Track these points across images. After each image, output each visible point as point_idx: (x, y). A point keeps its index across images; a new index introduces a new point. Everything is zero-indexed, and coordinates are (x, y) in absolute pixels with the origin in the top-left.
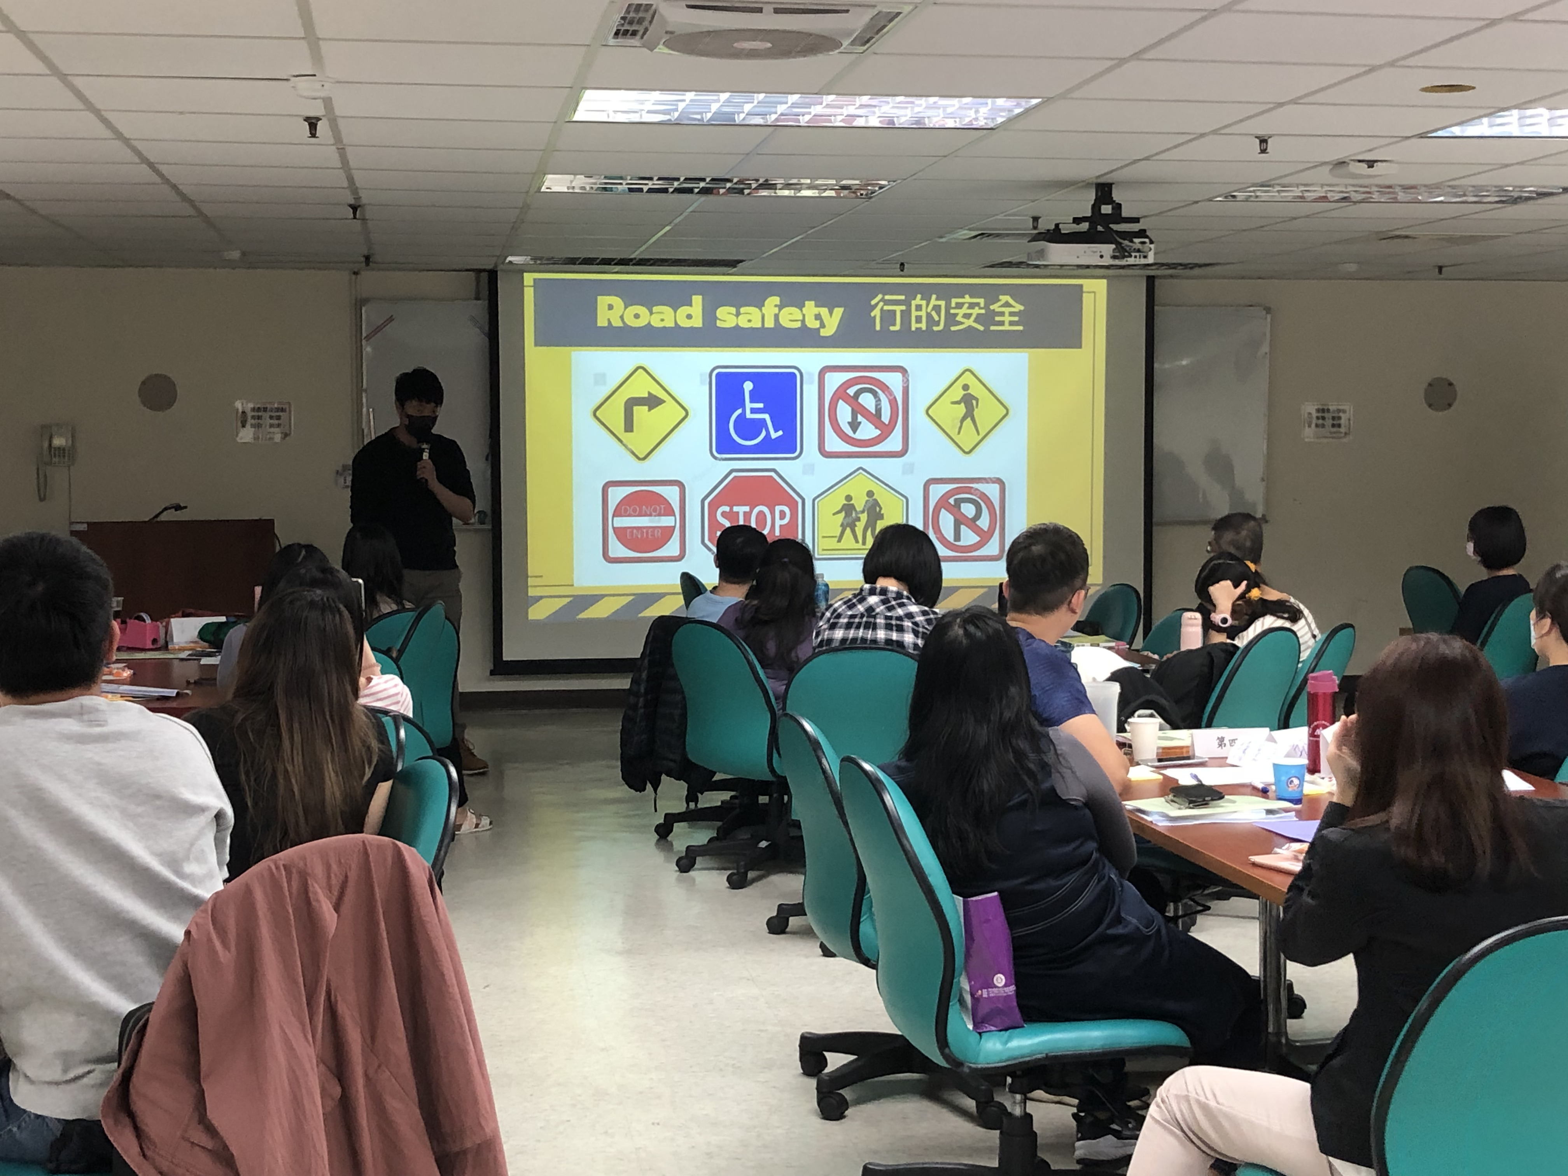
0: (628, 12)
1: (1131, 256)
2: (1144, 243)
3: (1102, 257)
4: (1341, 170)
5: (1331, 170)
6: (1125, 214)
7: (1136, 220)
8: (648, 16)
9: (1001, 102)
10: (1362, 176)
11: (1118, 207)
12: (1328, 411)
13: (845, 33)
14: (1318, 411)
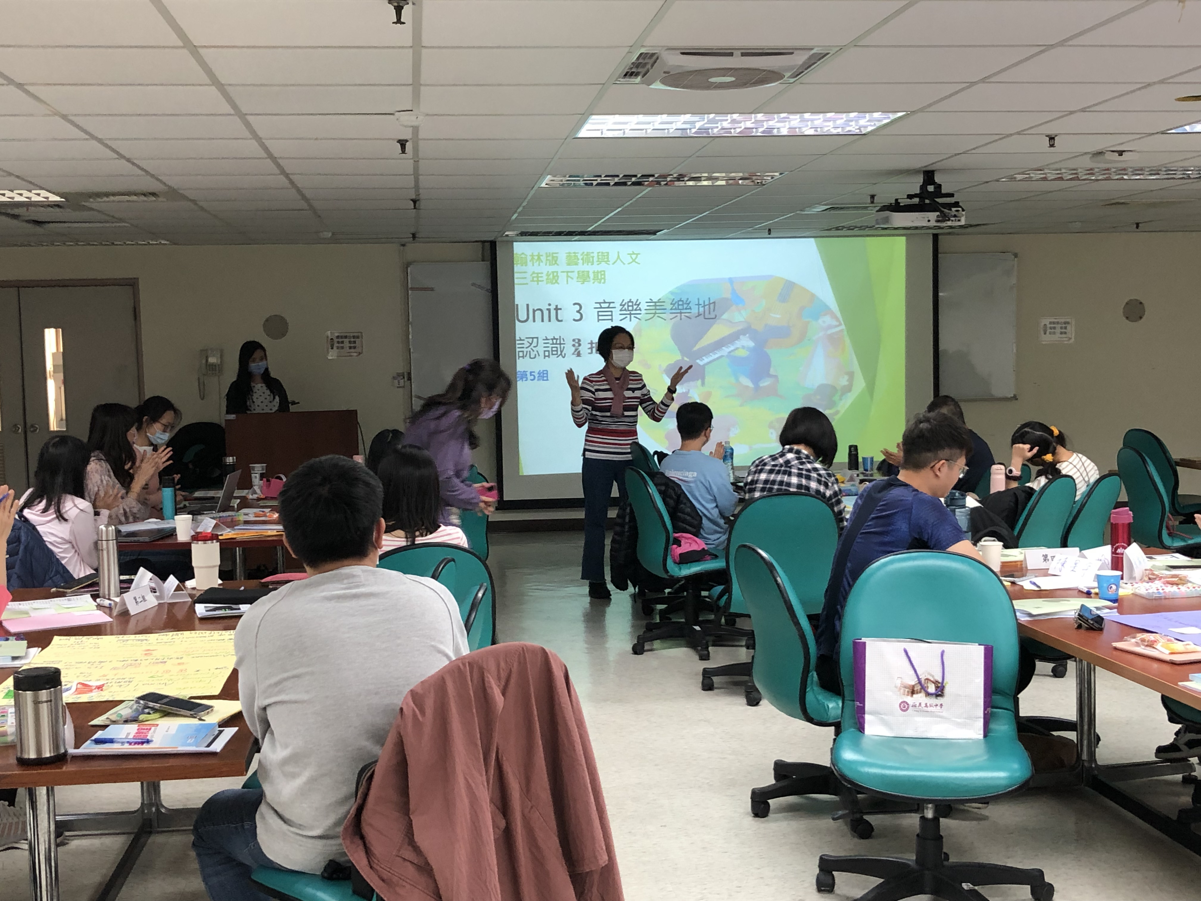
0: (638, 58)
1: (949, 220)
2: (958, 211)
3: (929, 221)
4: (1100, 158)
5: (1091, 158)
6: (944, 191)
7: (951, 195)
8: (651, 61)
9: (876, 115)
10: (1115, 162)
11: (939, 186)
12: (1058, 323)
13: (788, 69)
14: (1050, 323)
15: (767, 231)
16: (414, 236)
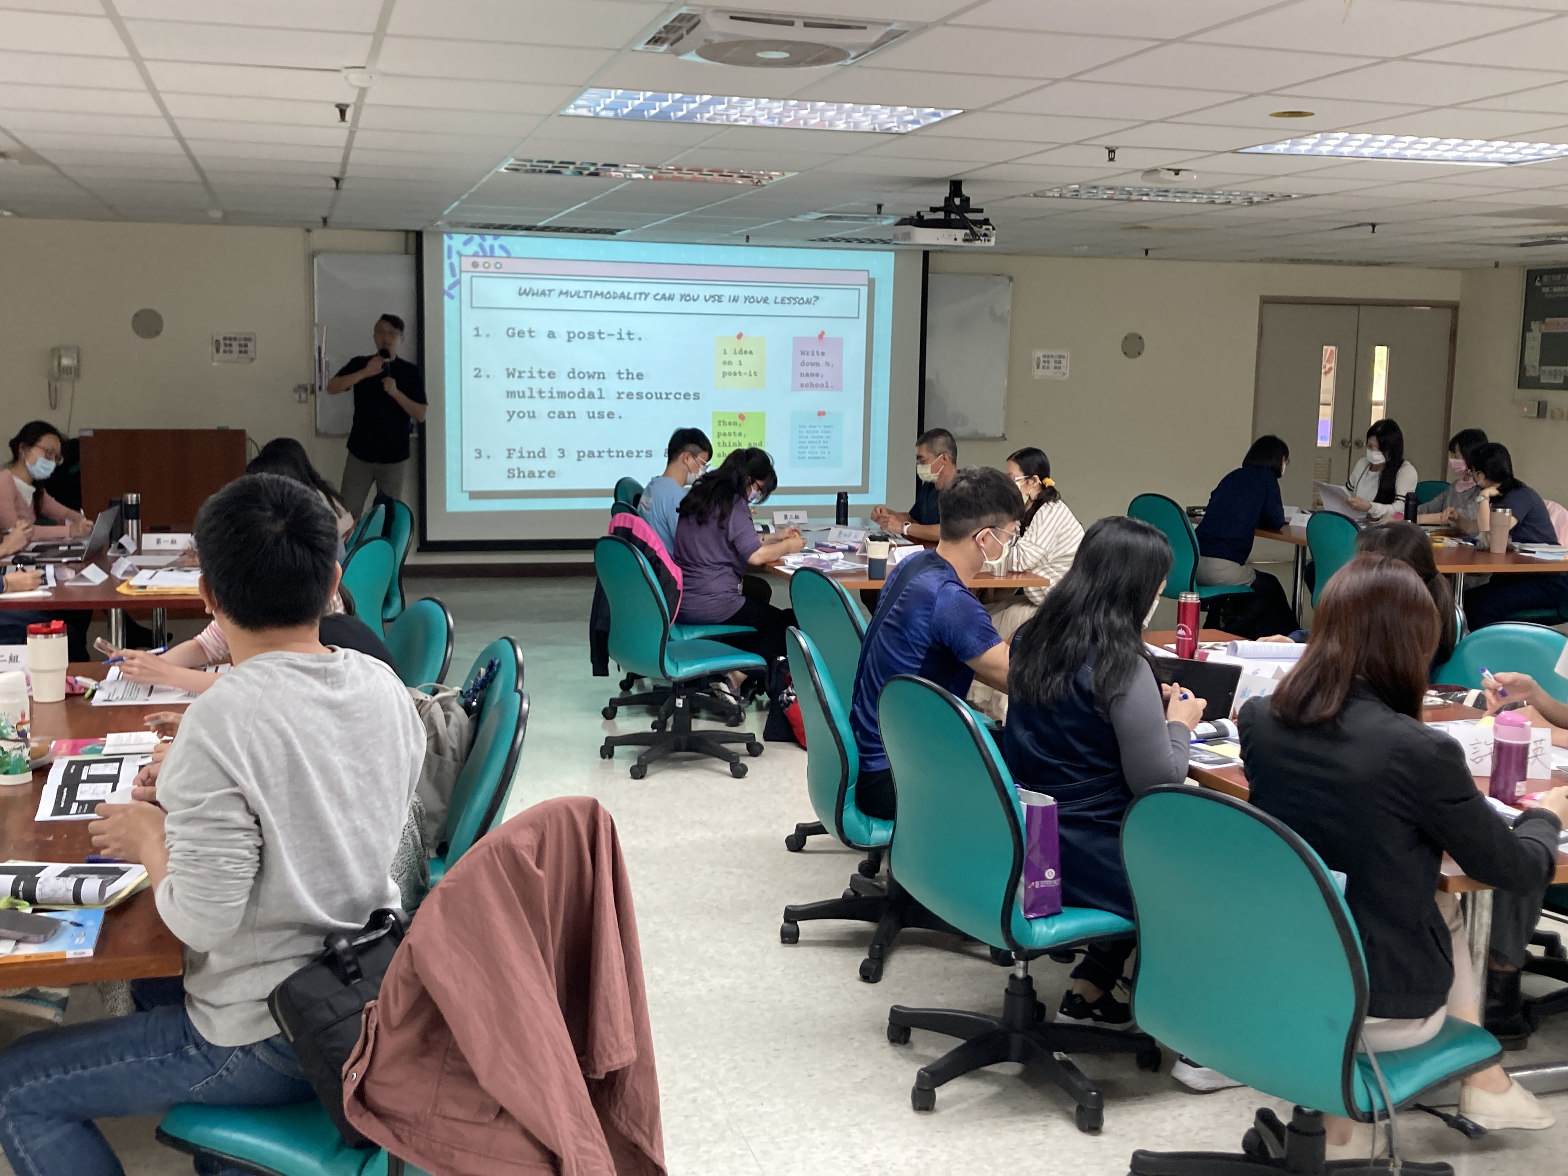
0: (673, 21)
1: (979, 239)
2: (988, 229)
3: (956, 239)
4: (1154, 176)
5: (1143, 176)
6: (973, 204)
7: (981, 211)
8: (689, 25)
9: (926, 111)
10: (1169, 181)
11: (967, 200)
12: (1052, 356)
13: (854, 47)
14: (1044, 356)
15: (745, 238)
16: (325, 220)
